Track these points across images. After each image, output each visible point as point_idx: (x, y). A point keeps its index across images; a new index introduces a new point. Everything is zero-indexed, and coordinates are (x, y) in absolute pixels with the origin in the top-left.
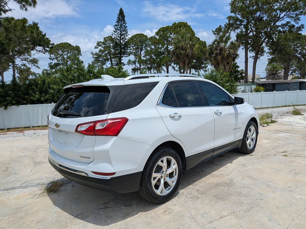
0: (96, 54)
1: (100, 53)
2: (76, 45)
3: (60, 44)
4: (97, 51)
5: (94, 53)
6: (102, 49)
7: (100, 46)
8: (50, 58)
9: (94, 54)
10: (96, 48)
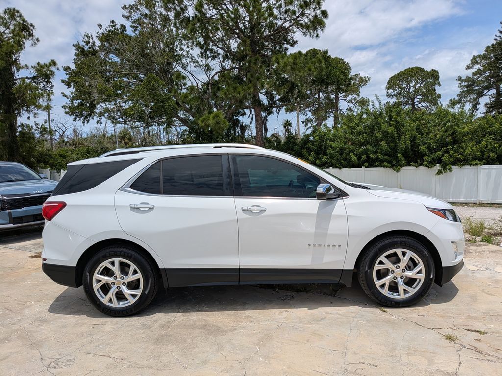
0: (468, 79)
1: (475, 77)
2: (431, 69)
3: (405, 70)
4: (469, 73)
5: (463, 78)
6: (482, 68)
7: (477, 62)
8: (387, 96)
9: (462, 81)
10: (468, 67)
